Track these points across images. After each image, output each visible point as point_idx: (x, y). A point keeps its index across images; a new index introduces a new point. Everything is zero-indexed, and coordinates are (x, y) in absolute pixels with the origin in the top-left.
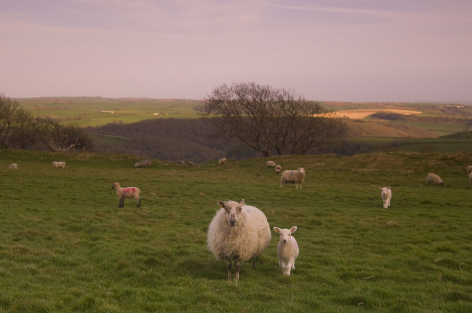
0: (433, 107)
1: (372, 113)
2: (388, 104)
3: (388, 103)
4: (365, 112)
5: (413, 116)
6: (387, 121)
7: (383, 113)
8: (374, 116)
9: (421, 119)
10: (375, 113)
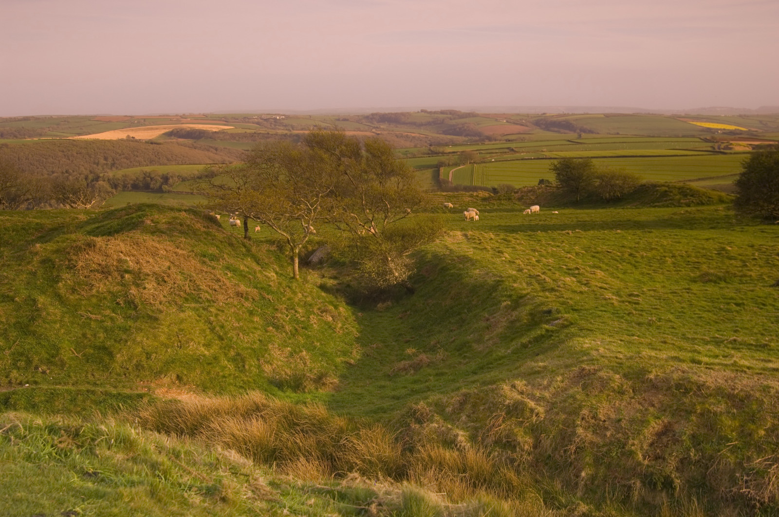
0: (245, 119)
1: (167, 131)
2: (184, 117)
3: (184, 115)
4: (157, 129)
5: (223, 132)
6: (189, 141)
7: (182, 130)
8: (170, 134)
9: (233, 136)
10: (171, 130)
